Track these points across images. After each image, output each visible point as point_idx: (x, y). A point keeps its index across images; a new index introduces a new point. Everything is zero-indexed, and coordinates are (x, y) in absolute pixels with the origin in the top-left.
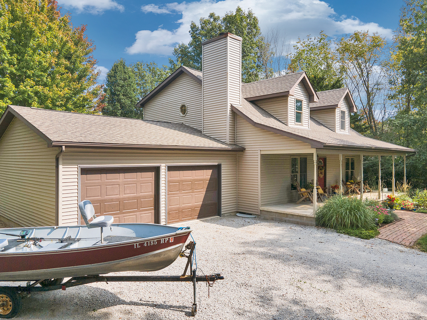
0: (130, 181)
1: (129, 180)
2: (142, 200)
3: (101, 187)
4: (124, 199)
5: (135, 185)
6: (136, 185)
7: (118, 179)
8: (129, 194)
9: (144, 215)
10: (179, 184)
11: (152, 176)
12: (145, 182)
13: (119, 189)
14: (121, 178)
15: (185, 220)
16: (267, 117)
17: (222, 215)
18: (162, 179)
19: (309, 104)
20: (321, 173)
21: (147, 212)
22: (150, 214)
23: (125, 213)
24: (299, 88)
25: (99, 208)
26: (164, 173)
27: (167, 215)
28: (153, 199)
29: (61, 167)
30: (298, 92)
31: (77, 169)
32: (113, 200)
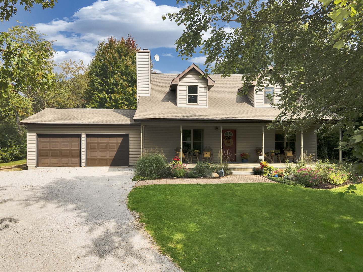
0: (65, 142)
2: (72, 152)
3: (49, 144)
4: (62, 150)
6: (69, 144)
7: (58, 140)
8: (64, 148)
9: (73, 159)
10: (97, 145)
11: (77, 139)
12: (74, 142)
13: (59, 145)
14: (60, 139)
15: (102, 166)
16: (165, 101)
17: (130, 166)
18: (82, 141)
19: (207, 87)
20: (228, 142)
21: (75, 158)
22: (77, 159)
23: (63, 157)
24: (192, 77)
25: (48, 153)
26: (84, 138)
27: (86, 161)
28: (79, 152)
29: (28, 134)
30: (191, 80)
31: (35, 135)
32: (55, 150)
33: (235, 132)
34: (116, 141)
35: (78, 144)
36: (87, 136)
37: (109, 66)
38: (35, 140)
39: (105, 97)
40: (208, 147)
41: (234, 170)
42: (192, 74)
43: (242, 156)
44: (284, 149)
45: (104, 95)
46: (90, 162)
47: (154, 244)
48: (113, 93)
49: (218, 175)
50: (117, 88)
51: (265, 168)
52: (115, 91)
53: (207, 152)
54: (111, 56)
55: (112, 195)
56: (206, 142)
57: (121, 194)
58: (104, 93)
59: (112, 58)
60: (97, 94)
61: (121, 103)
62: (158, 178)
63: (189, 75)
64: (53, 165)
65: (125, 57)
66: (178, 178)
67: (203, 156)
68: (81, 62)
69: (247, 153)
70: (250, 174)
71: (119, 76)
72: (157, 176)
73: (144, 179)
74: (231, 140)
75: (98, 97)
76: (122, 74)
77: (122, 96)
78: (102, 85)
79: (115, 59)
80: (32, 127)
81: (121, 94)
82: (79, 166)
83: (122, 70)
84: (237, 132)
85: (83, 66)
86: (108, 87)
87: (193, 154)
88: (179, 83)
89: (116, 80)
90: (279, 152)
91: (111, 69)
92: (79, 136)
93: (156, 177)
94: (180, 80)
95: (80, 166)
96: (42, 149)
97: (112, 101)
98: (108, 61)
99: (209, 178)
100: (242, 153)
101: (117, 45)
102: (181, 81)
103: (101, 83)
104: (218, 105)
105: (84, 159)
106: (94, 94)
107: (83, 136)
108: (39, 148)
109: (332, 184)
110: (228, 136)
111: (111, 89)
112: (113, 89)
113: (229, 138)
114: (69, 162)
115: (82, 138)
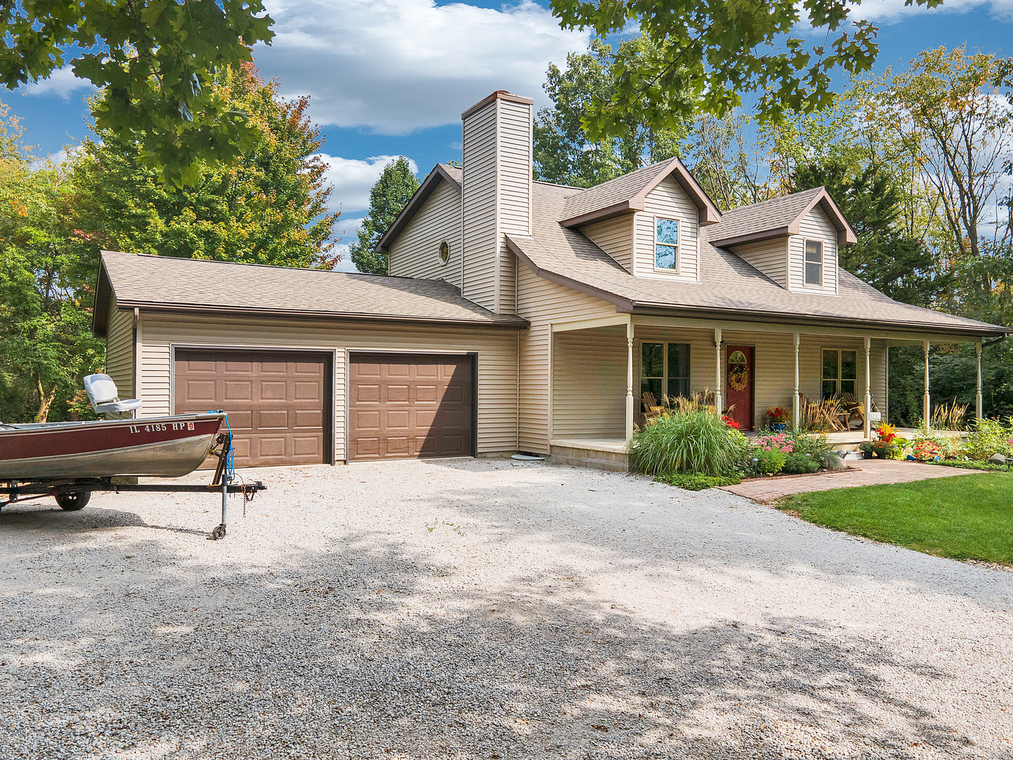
0: (273, 376)
1: (271, 374)
2: (297, 412)
3: (215, 384)
4: (261, 407)
5: (284, 383)
6: (286, 384)
7: (249, 371)
8: (271, 399)
9: (302, 439)
10: (380, 388)
11: (319, 370)
12: (305, 379)
13: (252, 388)
15: (394, 457)
17: (479, 455)
18: (337, 376)
19: (698, 227)
20: (739, 381)
21: (308, 435)
22: (315, 438)
24: (666, 194)
26: (343, 366)
28: (320, 412)
29: (140, 345)
30: (664, 203)
31: (169, 350)
33: (750, 352)
34: (437, 376)
36: (355, 358)
42: (665, 185)
46: (357, 448)
56: (696, 379)
62: (745, 478)
63: (658, 188)
74: (744, 375)
82: (320, 463)
84: (755, 353)
92: (328, 357)
93: (742, 475)
105: (343, 436)
107: (341, 358)
110: (736, 365)
114: (285, 449)
115: (337, 365)
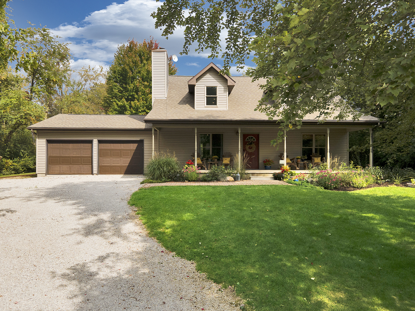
1: (75, 147)
2: (84, 158)
3: (59, 150)
4: (73, 157)
6: (80, 150)
8: (76, 154)
9: (85, 167)
10: (110, 151)
11: (89, 146)
12: (86, 149)
13: (70, 151)
14: (71, 146)
15: (115, 174)
16: (183, 104)
17: (145, 174)
18: (94, 148)
19: (227, 88)
20: (250, 148)
21: (87, 165)
22: (89, 167)
23: (73, 164)
24: (211, 77)
25: (59, 160)
26: (96, 144)
27: (98, 169)
28: (91, 159)
29: (37, 139)
30: (210, 80)
31: (45, 140)
32: (66, 157)
33: (257, 136)
34: (130, 147)
35: (90, 151)
36: (100, 142)
37: (129, 70)
38: (45, 146)
39: (124, 104)
40: (228, 153)
41: (253, 175)
42: (210, 73)
43: (265, 162)
44: (312, 155)
45: (124, 102)
46: (102, 170)
47: (144, 230)
48: (133, 101)
49: (233, 179)
50: (137, 94)
51: (286, 173)
52: (135, 98)
53: (226, 158)
54: (131, 60)
55: (116, 194)
56: (226, 148)
57: (124, 194)
58: (124, 100)
59: (132, 62)
60: (115, 102)
61: (142, 111)
62: (168, 181)
63: (207, 75)
64: (64, 173)
65: (147, 61)
66: (189, 181)
67: (222, 162)
68: (101, 68)
69: (270, 160)
70: (270, 179)
71: (139, 82)
72: (168, 179)
73: (153, 182)
74: (253, 146)
75: (117, 104)
76: (143, 80)
77: (143, 103)
78: (121, 92)
79: (135, 63)
80: (42, 132)
81: (142, 102)
82: (90, 174)
83: (143, 75)
84: (260, 136)
85: (103, 72)
86: (128, 94)
87: (211, 160)
88: (196, 84)
89: (137, 86)
90: (306, 158)
91: (130, 74)
92: (91, 142)
93: (166, 180)
94: (198, 80)
95: (92, 174)
96: (53, 156)
97: (132, 109)
98: (128, 65)
99: (223, 181)
100: (265, 160)
101: (138, 48)
102: (199, 82)
103: (121, 90)
104: (239, 108)
105: (96, 166)
106: (112, 102)
107: (95, 142)
108: (49, 155)
109: (355, 187)
110: (250, 142)
111: (131, 96)
112: (133, 96)
113: (251, 144)
114: (80, 169)
115: (94, 144)
